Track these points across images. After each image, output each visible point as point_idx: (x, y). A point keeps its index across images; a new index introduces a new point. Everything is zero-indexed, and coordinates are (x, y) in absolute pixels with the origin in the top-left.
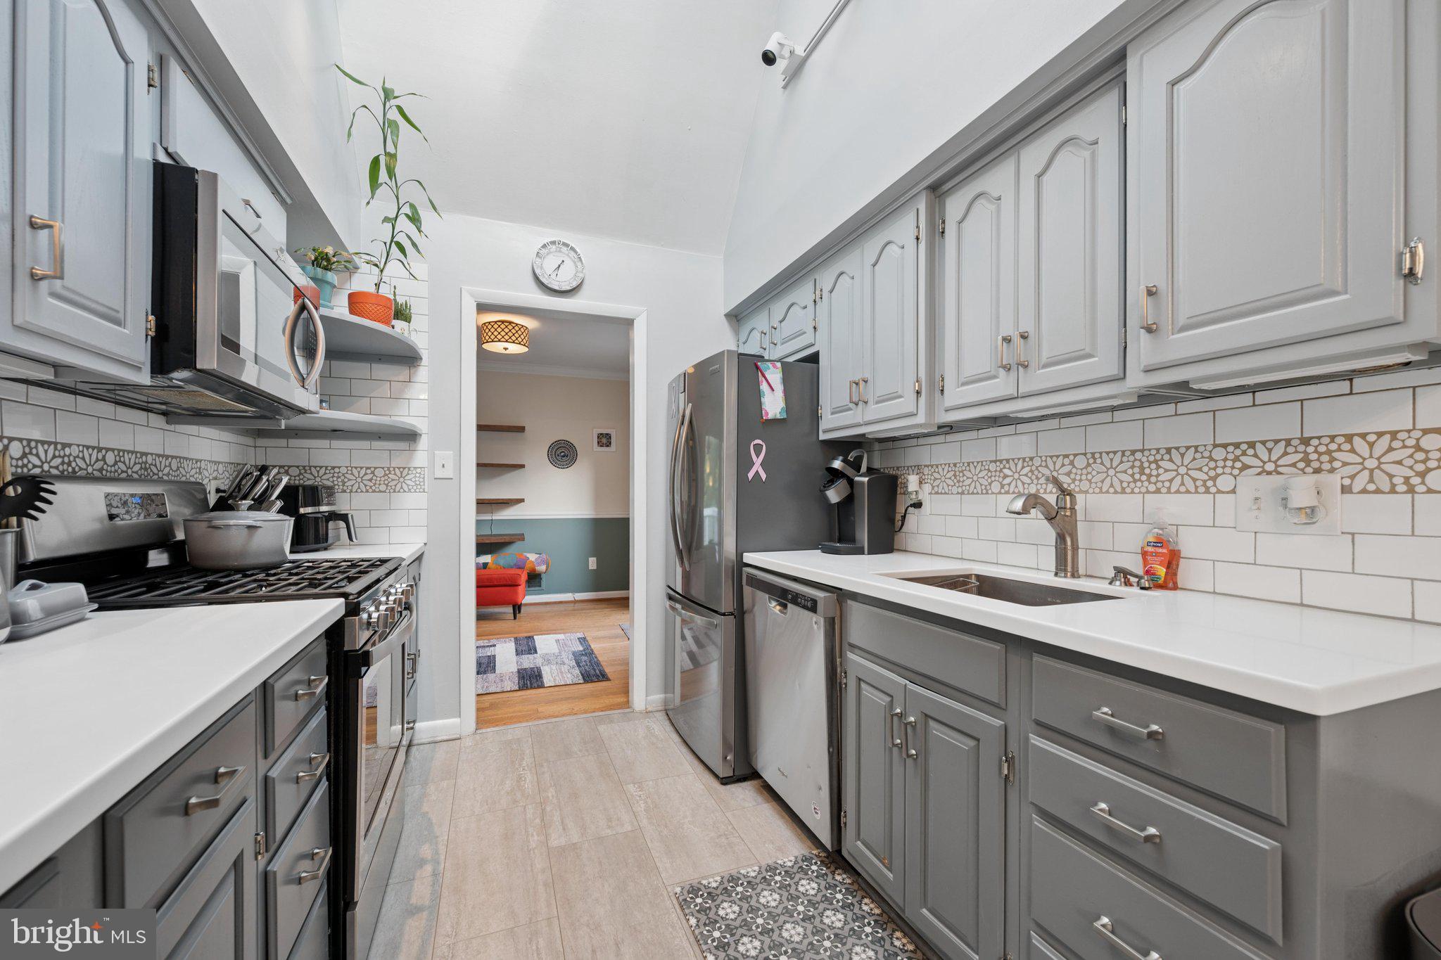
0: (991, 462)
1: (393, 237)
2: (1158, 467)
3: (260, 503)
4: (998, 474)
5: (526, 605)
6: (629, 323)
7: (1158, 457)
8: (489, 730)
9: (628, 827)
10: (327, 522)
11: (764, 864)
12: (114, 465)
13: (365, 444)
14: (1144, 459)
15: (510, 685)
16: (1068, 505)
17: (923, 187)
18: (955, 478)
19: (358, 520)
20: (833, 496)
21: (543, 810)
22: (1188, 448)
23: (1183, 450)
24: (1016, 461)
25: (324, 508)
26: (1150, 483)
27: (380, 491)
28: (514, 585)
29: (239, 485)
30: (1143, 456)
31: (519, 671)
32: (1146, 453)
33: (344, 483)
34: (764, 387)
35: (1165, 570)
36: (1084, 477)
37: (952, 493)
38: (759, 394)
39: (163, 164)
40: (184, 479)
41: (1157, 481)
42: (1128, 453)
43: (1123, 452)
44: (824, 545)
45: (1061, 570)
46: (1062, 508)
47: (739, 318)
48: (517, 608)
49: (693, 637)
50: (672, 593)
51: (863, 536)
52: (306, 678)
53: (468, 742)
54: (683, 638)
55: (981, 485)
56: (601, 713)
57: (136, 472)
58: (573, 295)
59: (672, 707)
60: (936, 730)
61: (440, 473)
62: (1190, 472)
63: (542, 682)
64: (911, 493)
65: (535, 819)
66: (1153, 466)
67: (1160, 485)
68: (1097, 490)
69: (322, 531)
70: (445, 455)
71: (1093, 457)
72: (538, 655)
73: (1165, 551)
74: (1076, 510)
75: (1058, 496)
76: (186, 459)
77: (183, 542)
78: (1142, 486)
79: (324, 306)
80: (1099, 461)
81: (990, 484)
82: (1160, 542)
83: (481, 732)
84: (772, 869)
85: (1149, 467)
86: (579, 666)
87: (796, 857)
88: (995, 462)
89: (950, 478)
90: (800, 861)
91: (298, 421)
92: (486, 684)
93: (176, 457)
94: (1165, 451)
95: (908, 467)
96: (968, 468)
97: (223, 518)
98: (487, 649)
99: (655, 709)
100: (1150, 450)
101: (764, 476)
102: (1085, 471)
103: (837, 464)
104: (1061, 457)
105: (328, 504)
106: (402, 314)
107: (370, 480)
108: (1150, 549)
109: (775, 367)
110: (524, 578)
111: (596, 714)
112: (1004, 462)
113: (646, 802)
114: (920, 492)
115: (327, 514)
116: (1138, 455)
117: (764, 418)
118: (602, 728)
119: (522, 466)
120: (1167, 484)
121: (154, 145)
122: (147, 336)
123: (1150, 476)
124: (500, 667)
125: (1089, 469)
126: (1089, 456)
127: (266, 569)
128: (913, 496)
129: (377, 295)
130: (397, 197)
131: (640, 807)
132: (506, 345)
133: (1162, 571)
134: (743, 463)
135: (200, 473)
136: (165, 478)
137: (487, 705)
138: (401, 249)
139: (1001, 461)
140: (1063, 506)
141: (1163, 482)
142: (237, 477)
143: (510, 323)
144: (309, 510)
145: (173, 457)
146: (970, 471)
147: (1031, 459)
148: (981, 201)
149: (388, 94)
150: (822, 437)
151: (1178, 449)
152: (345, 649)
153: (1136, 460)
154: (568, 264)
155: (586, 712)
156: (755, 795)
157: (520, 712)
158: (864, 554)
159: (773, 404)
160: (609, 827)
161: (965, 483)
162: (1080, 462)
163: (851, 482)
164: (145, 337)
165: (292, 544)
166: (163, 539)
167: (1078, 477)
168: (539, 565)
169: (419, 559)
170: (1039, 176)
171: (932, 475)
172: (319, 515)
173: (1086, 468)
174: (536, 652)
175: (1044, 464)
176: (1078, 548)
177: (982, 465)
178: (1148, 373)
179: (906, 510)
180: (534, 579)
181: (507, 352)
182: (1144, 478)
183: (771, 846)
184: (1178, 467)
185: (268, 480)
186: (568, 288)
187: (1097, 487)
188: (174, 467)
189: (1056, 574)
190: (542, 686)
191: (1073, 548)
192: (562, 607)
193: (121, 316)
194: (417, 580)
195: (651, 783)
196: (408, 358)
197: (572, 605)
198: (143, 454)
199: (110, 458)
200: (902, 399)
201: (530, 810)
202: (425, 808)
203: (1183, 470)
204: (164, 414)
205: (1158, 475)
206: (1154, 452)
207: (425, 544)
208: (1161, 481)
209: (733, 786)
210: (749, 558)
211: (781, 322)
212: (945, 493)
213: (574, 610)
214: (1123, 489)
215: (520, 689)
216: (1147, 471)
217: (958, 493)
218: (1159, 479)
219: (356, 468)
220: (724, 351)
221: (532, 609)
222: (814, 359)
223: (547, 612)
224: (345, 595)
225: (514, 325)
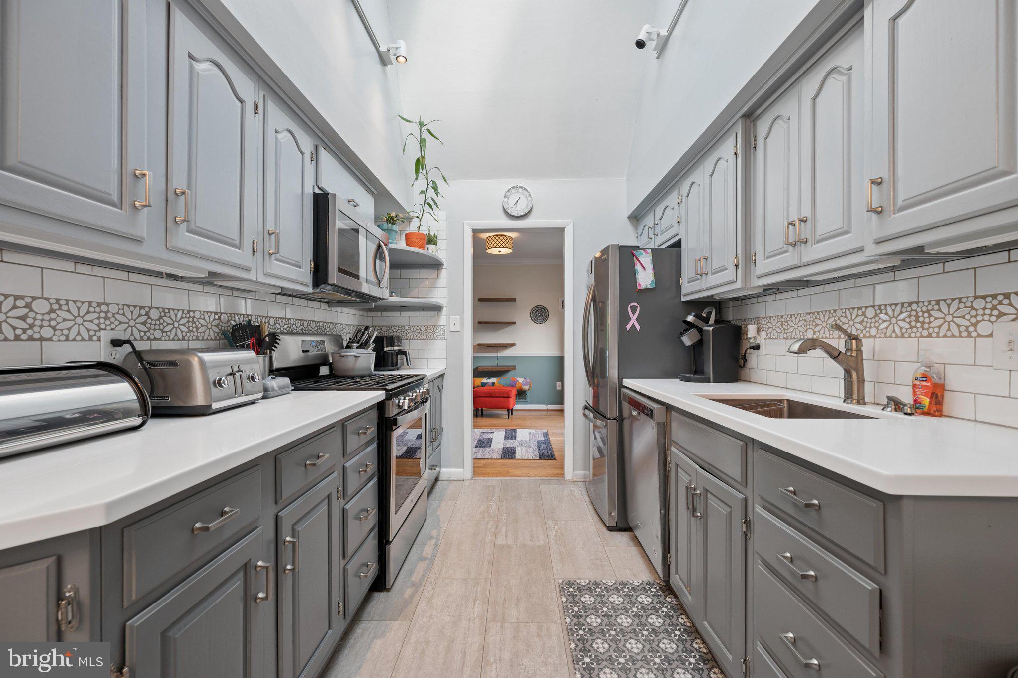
0: (807, 314)
1: (425, 200)
2: (930, 316)
3: (364, 345)
4: (811, 323)
5: (517, 410)
6: (562, 230)
7: (930, 308)
8: (479, 478)
9: (542, 543)
10: (397, 355)
11: (620, 580)
12: (306, 328)
13: (416, 313)
14: (919, 310)
15: (497, 455)
16: (854, 347)
17: (738, 117)
18: (782, 327)
19: (412, 354)
20: (687, 340)
21: (497, 525)
22: (953, 300)
23: (949, 302)
24: (824, 313)
25: (396, 348)
26: (923, 329)
27: (423, 339)
28: (508, 397)
29: (356, 336)
30: (918, 307)
31: (503, 449)
32: (920, 305)
33: (406, 335)
34: (638, 267)
35: (929, 400)
36: (873, 325)
37: (780, 339)
38: (634, 273)
39: (317, 194)
40: (335, 333)
41: (929, 327)
42: (906, 305)
43: (902, 304)
44: (682, 375)
45: (848, 398)
46: (849, 349)
47: (638, 218)
48: (510, 411)
49: (601, 438)
50: (587, 405)
51: (710, 370)
52: (365, 426)
53: (467, 483)
54: (595, 438)
55: (800, 332)
56: (544, 478)
57: (316, 331)
58: (528, 216)
59: (588, 480)
60: (712, 501)
61: (453, 329)
62: (955, 320)
63: (515, 456)
64: (750, 338)
65: (491, 529)
66: (926, 315)
67: (931, 330)
68: (883, 335)
69: (394, 360)
70: (456, 318)
71: (880, 309)
72: (516, 440)
73: (929, 384)
74: (862, 352)
75: (846, 340)
76: (337, 324)
77: (331, 363)
78: (917, 331)
79: (391, 243)
80: (884, 312)
81: (806, 331)
82: (925, 377)
83: (474, 479)
84: (624, 584)
85: (922, 316)
86: (539, 449)
87: (643, 581)
88: (809, 314)
89: (779, 327)
90: (645, 584)
91: (379, 303)
92: (484, 454)
93: (332, 323)
94: (935, 303)
95: (751, 319)
96: (791, 319)
97: (348, 352)
98: (489, 434)
99: (578, 480)
100: (923, 302)
101: (638, 327)
102: (873, 320)
103: (690, 318)
104: (856, 310)
105: (398, 346)
106: (432, 240)
107: (419, 333)
108: (918, 383)
109: (646, 253)
110: (514, 392)
111: (541, 478)
112: (816, 314)
113: (557, 532)
114: (758, 338)
115: (397, 351)
116: (914, 307)
117: (638, 288)
118: (542, 486)
119: (514, 323)
120: (937, 330)
121: (314, 186)
122: (311, 271)
123: (923, 323)
124: (494, 445)
125: (877, 319)
126: (877, 308)
127: (362, 377)
128: (752, 341)
129: (418, 234)
130: (427, 179)
131: (552, 534)
132: (500, 249)
133: (926, 401)
134: (624, 318)
135: (342, 331)
136: (327, 333)
137: (481, 465)
138: (431, 206)
139: (813, 313)
140: (850, 348)
141: (933, 328)
142: (355, 332)
143: (501, 236)
144: (389, 349)
145: (331, 323)
146: (792, 321)
147: (835, 311)
148: (779, 121)
149: (421, 124)
150: (684, 299)
151: (945, 300)
152: (386, 416)
153: (912, 310)
154: (523, 199)
155: (536, 476)
156: (629, 541)
157: (498, 471)
158: (710, 382)
159: (645, 278)
160: (531, 540)
161: (789, 331)
162: (870, 313)
163: (700, 331)
164: (310, 271)
165: (375, 366)
166: (324, 360)
167: (869, 325)
168: (525, 385)
169: (442, 376)
170: (814, 99)
171: (767, 325)
172: (392, 352)
173: (874, 317)
174: (516, 438)
175: (844, 315)
176: (864, 381)
177: (801, 317)
178: (878, 245)
179: (746, 351)
180: (522, 394)
181: (501, 253)
182: (918, 325)
183: (629, 572)
184: (946, 315)
185: (368, 334)
186: (523, 214)
187: (882, 332)
188: (331, 328)
189: (844, 401)
190: (514, 458)
191: (858, 381)
192: (538, 413)
193: (300, 264)
194: (441, 388)
195: (563, 522)
196: (436, 265)
197: (546, 412)
198: (318, 322)
199: (305, 324)
200: (727, 271)
201: (491, 523)
202: (438, 513)
203: (949, 318)
204: (327, 303)
205: (930, 323)
206: (926, 304)
207: (446, 369)
208: (932, 328)
209: (616, 533)
210: (627, 382)
211: (660, 219)
212: (776, 338)
213: (546, 416)
214: (902, 334)
215: (501, 459)
216: (921, 319)
217: (784, 338)
218: (931, 325)
219: (412, 326)
220: (609, 246)
221: (521, 413)
222: (678, 244)
223: (529, 416)
224: (385, 390)
225: (503, 237)
